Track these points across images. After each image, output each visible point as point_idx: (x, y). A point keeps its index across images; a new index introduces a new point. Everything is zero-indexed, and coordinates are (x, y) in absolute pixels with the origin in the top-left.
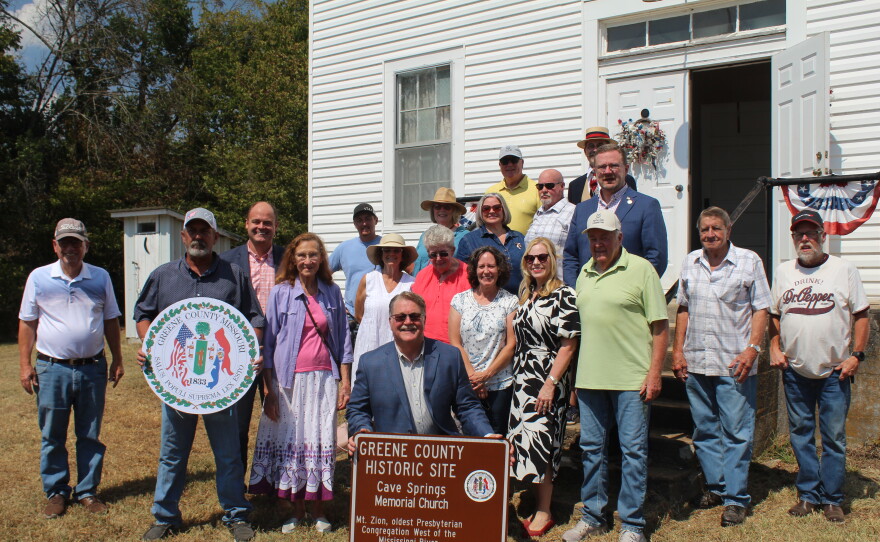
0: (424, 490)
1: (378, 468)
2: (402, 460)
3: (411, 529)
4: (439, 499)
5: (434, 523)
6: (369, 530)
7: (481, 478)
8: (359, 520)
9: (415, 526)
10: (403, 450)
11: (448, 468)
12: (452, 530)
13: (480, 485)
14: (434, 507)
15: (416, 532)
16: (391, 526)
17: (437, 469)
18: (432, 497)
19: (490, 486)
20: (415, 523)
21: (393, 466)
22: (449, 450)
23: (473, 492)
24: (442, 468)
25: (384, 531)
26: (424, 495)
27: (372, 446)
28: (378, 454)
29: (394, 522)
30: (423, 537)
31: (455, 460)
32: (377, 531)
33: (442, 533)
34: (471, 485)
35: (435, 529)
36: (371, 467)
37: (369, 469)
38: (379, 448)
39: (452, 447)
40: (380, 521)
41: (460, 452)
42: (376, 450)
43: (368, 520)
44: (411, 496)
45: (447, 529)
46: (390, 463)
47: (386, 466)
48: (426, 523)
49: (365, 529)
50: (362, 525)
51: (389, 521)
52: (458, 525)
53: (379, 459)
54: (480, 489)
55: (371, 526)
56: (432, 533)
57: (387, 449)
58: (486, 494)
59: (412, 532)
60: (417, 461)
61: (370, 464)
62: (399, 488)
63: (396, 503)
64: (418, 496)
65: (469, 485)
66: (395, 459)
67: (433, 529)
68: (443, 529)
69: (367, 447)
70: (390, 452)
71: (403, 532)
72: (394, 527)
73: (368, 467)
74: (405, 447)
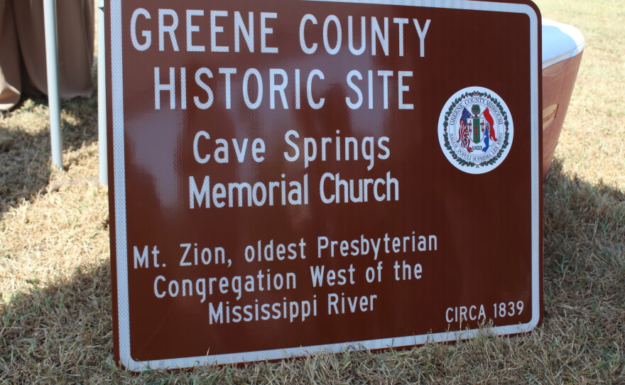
0: (330, 147)
1: (193, 90)
2: (264, 63)
3: (301, 269)
4: (373, 174)
5: (364, 245)
6: (179, 288)
7: (476, 109)
8: (141, 258)
9: (313, 260)
10: (265, 31)
11: (393, 81)
12: (412, 257)
13: (476, 127)
14: (363, 197)
15: (317, 276)
16: (243, 269)
17: (363, 85)
18: (354, 170)
19: (499, 129)
20: (311, 248)
21: (237, 79)
22: (394, 29)
23: (458, 148)
24: (379, 80)
25: (223, 283)
26: (331, 165)
27: (168, 21)
28: (191, 48)
29: (250, 253)
30: (337, 289)
31: (411, 59)
32: (202, 288)
33: (388, 271)
34: (454, 129)
35: (368, 260)
36: (171, 87)
37: (165, 95)
38: (191, 29)
39: (401, 22)
40: (206, 256)
41: (422, 35)
42: (181, 32)
43: (169, 256)
44: (295, 172)
45: (401, 257)
46: (228, 72)
47: (216, 82)
48: (344, 246)
49: (163, 286)
50: (153, 272)
51: (234, 252)
52: (427, 243)
53: (193, 63)
54: (477, 140)
55: (180, 274)
56: (359, 275)
57: (215, 29)
58: (491, 153)
59: (304, 278)
60: (307, 63)
61: (164, 80)
62: (259, 148)
63: (252, 196)
64: (317, 169)
65: (448, 128)
66: (243, 60)
67: (363, 262)
68: (388, 259)
69: (152, 25)
70: (225, 38)
71: (280, 281)
72: (253, 268)
73: (159, 87)
74: (269, 23)
